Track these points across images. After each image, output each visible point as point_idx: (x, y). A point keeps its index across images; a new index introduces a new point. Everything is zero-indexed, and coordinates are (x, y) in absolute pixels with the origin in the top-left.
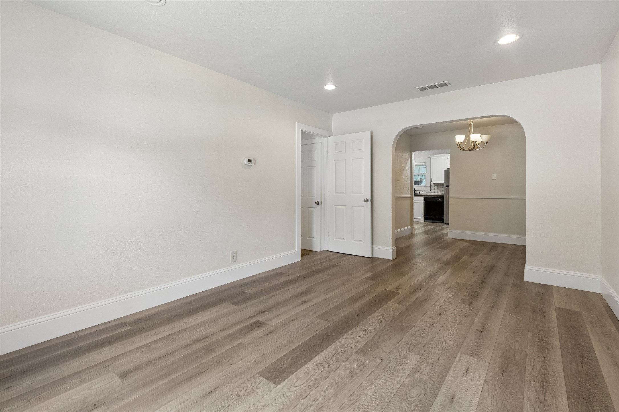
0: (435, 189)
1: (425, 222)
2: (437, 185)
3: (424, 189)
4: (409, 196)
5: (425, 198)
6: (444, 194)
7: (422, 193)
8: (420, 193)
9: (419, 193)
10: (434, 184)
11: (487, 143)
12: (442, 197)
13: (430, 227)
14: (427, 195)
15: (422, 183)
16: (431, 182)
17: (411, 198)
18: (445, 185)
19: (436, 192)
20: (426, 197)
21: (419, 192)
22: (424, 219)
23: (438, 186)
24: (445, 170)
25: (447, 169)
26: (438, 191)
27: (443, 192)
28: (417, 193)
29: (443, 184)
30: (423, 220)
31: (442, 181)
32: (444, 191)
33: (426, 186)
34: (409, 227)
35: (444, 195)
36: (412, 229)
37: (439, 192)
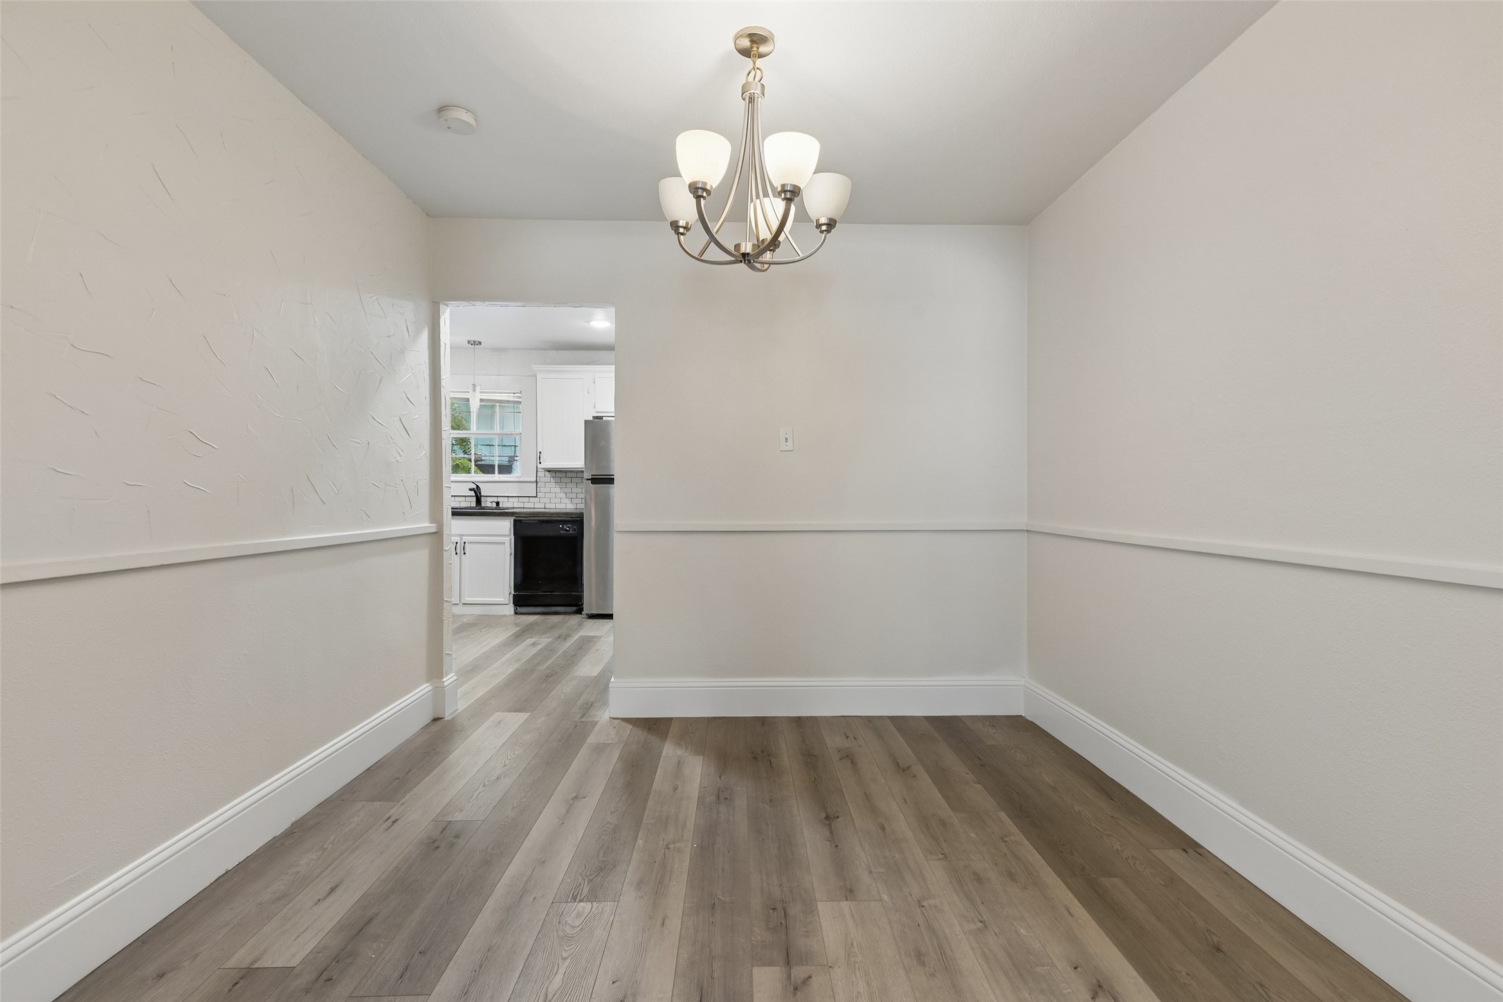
0: (553, 490)
1: (516, 613)
2: (559, 474)
3: (513, 490)
4: (426, 525)
5: (517, 524)
6: (582, 506)
7: (505, 504)
8: (498, 503)
9: (494, 505)
10: (549, 471)
11: (831, 224)
12: (577, 521)
13: (534, 644)
14: (525, 513)
15: (513, 471)
16: (539, 466)
17: (438, 535)
18: (587, 475)
19: (557, 501)
20: (520, 521)
21: (495, 499)
22: (512, 605)
23: (563, 480)
24: (585, 421)
25: (591, 419)
26: (563, 495)
27: (580, 501)
28: (489, 505)
29: (577, 472)
30: (510, 609)
31: (576, 459)
32: (582, 496)
33: (521, 479)
34: (425, 688)
35: (582, 514)
36: (439, 694)
37: (567, 501)
